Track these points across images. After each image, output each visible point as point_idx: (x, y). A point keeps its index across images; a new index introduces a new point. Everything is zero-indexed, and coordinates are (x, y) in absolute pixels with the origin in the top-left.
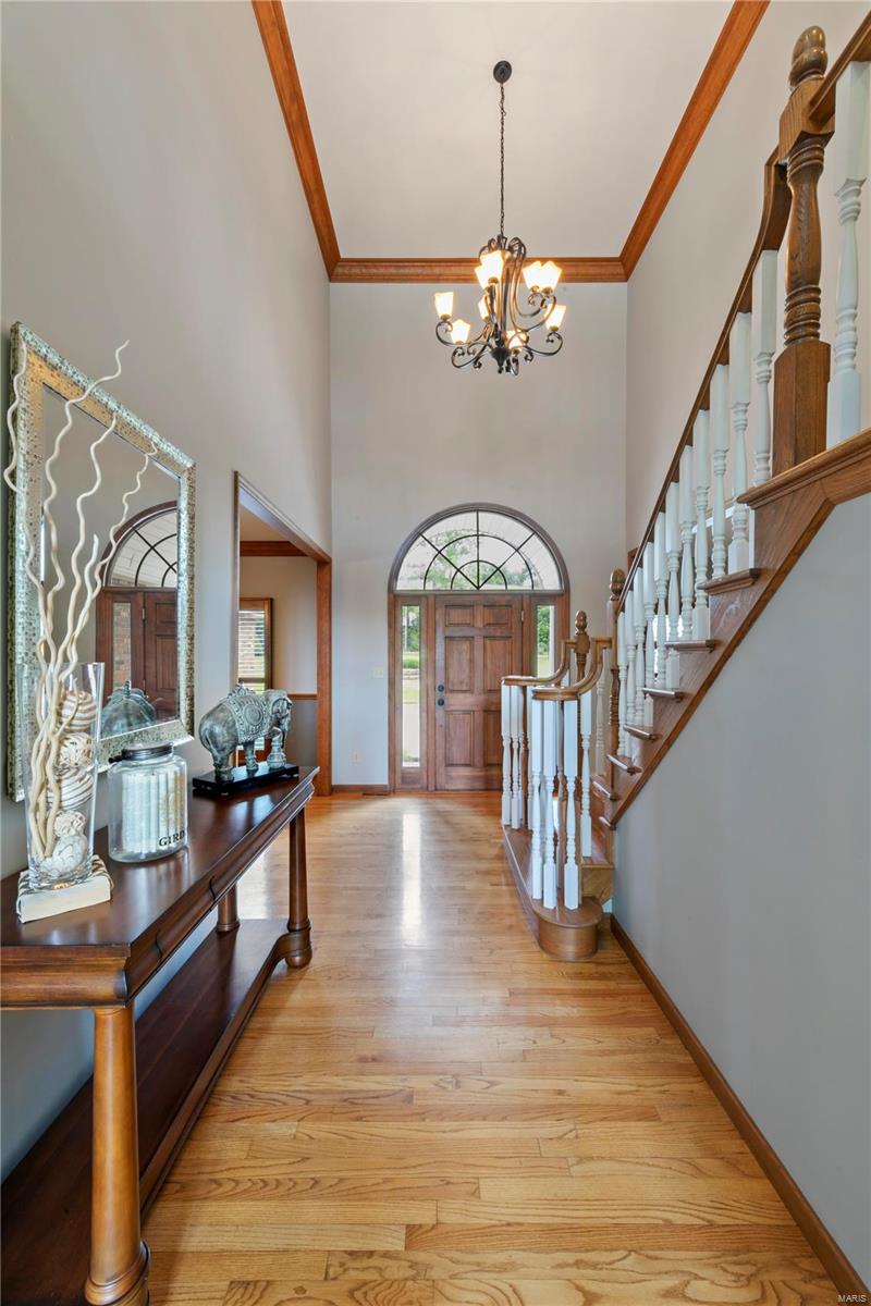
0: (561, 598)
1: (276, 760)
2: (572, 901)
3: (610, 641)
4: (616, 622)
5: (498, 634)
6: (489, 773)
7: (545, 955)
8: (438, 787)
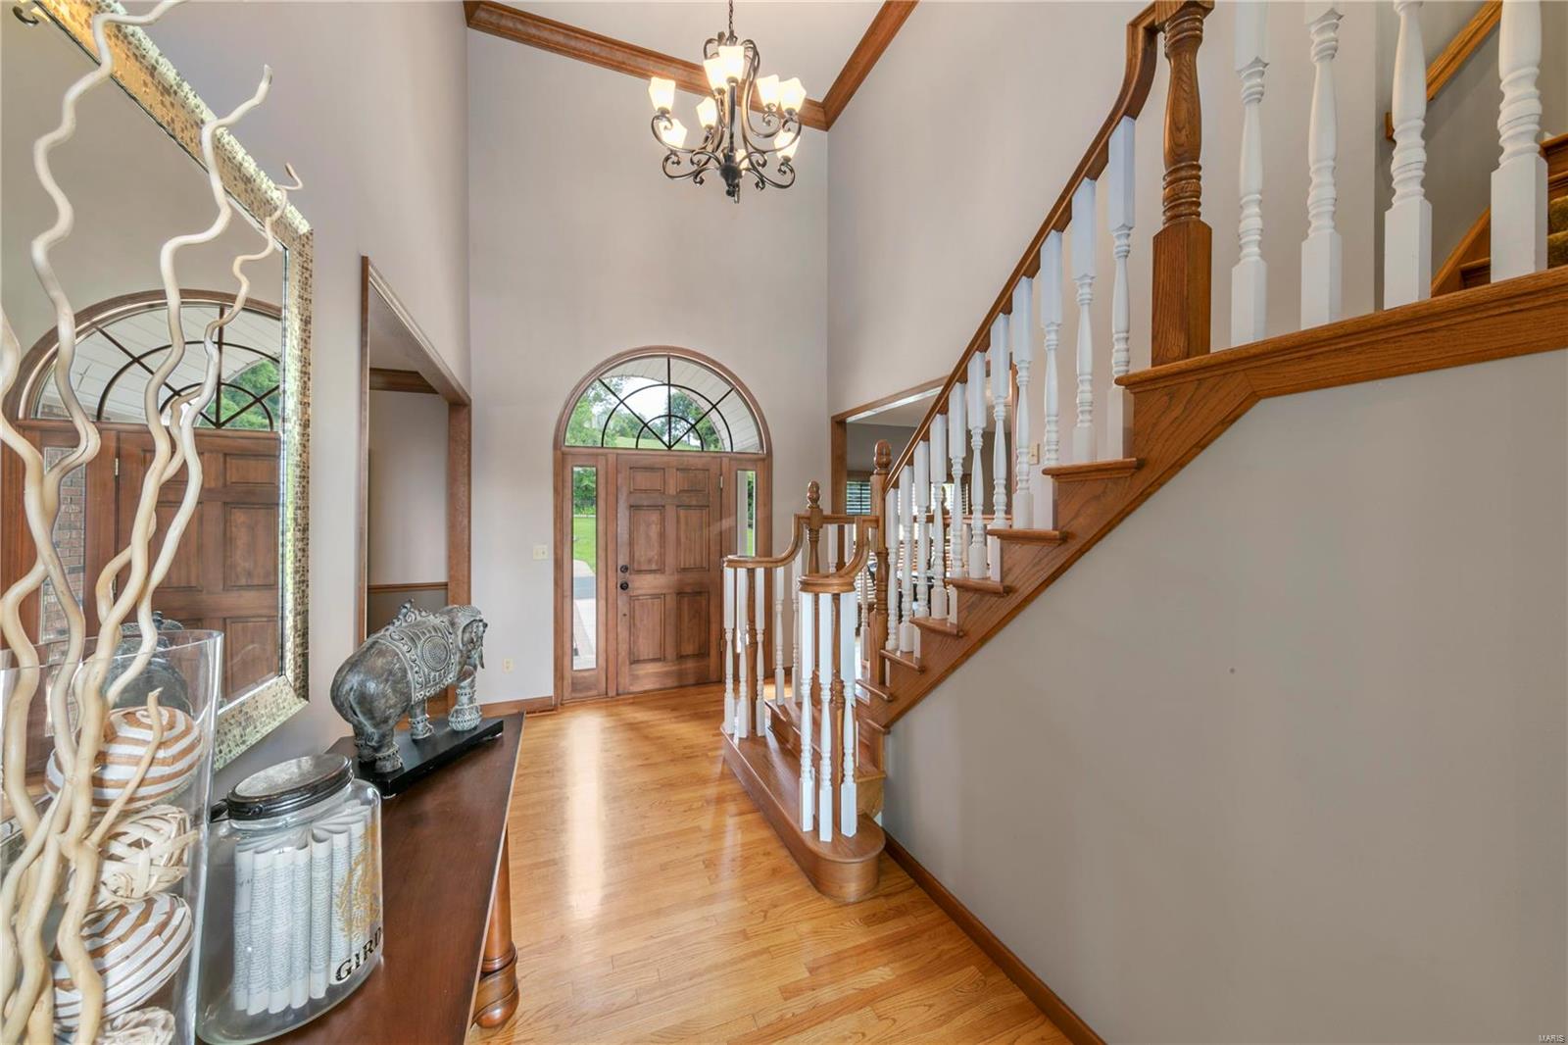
0: (764, 461)
1: (467, 717)
2: (850, 828)
3: (877, 521)
4: (884, 500)
5: (694, 503)
6: (683, 666)
7: (827, 901)
8: (621, 691)
